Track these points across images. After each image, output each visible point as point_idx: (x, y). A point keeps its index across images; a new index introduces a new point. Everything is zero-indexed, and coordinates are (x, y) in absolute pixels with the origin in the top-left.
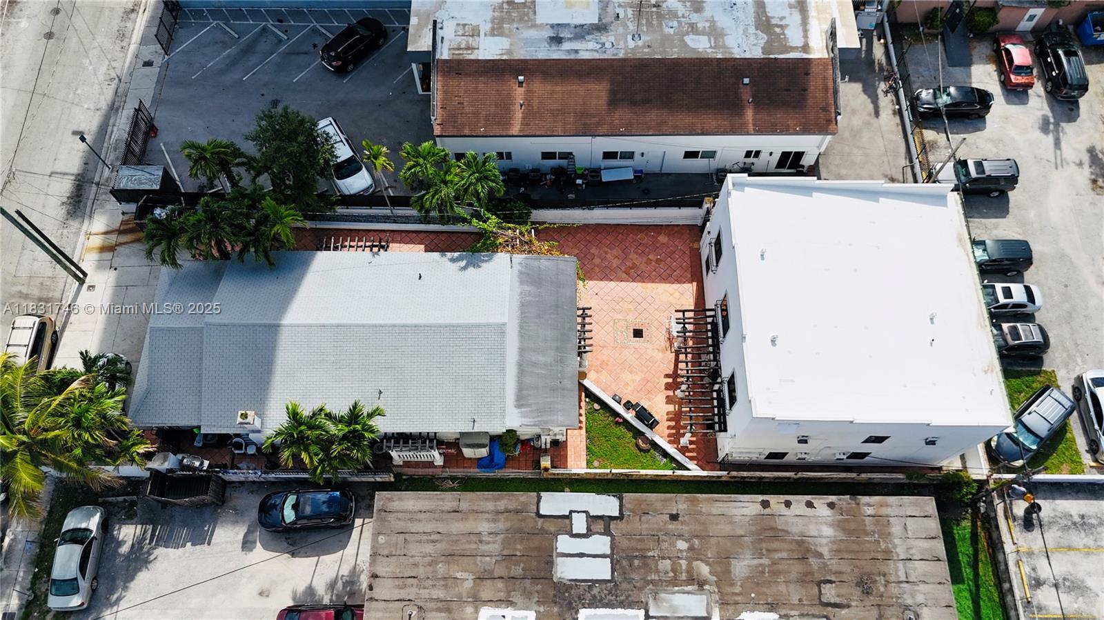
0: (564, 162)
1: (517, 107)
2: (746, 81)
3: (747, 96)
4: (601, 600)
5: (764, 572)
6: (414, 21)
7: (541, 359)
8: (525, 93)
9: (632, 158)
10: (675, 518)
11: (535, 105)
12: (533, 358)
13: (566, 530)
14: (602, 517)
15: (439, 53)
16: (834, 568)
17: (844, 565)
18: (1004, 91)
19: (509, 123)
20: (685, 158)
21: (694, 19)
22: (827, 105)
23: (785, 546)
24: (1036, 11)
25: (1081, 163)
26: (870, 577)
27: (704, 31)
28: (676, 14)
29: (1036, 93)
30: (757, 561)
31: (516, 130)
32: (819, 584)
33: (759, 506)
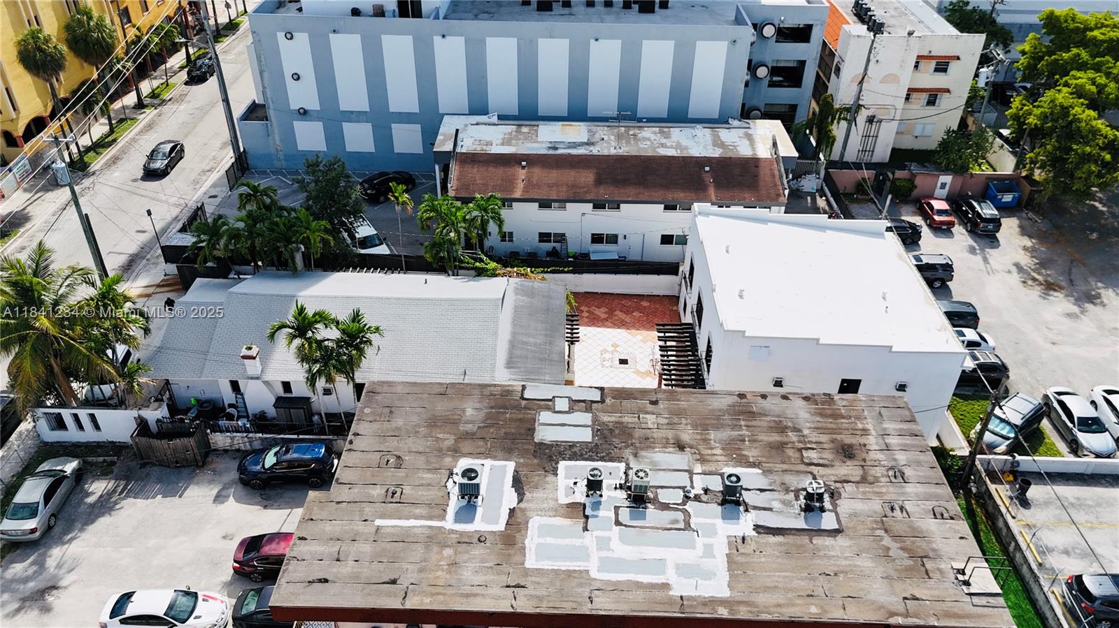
0: (558, 245)
1: (520, 181)
2: (707, 169)
3: (709, 180)
4: (582, 455)
5: (744, 441)
6: (440, 137)
7: (531, 340)
8: (527, 173)
9: (616, 242)
10: (655, 403)
11: (534, 180)
12: (525, 339)
13: (548, 408)
14: (584, 401)
15: (459, 150)
16: (814, 440)
17: (824, 438)
18: (930, 226)
19: (512, 191)
20: (662, 243)
21: (664, 141)
22: (776, 185)
23: (763, 424)
24: (947, 179)
25: (1009, 272)
26: (850, 446)
27: (671, 147)
28: (649, 139)
29: (958, 230)
30: (737, 433)
31: (517, 195)
32: (800, 450)
33: (736, 397)
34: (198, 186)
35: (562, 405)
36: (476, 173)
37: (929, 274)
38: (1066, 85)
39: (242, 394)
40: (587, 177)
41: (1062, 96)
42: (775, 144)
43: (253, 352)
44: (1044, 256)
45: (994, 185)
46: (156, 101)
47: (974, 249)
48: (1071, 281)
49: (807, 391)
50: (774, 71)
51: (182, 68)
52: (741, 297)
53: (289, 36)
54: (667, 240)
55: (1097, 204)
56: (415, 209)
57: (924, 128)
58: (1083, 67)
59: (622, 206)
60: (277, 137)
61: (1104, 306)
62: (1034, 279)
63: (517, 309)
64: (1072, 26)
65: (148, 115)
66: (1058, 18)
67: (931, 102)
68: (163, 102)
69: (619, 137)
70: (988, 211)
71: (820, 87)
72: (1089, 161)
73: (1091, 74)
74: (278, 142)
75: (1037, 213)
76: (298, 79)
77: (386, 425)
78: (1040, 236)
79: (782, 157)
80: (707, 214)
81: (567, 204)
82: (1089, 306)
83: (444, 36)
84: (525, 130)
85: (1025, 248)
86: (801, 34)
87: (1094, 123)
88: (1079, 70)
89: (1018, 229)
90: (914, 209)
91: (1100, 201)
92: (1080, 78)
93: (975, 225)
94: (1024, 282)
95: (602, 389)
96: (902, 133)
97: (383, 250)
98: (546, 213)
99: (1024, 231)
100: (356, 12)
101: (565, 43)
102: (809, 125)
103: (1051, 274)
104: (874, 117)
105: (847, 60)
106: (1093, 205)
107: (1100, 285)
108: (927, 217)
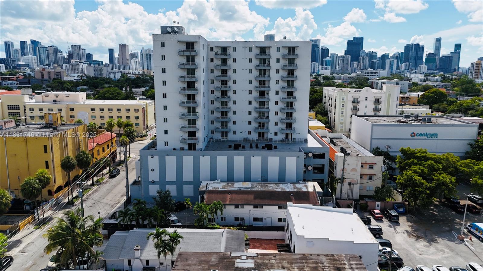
0: (241, 222)
1: (228, 198)
2: (292, 195)
3: (293, 197)
5: (304, 266)
6: (201, 187)
7: (233, 247)
8: (231, 197)
9: (262, 221)
10: (275, 257)
11: (233, 198)
12: (230, 247)
13: (239, 258)
14: (251, 257)
15: (207, 190)
16: (327, 266)
17: (331, 265)
18: (374, 219)
19: (226, 202)
20: (278, 221)
21: (277, 187)
22: (315, 200)
23: (311, 262)
24: (378, 203)
25: (404, 233)
26: (340, 268)
27: (280, 189)
28: (272, 187)
29: (384, 219)
30: (302, 264)
31: (227, 203)
32: (323, 269)
33: (302, 255)
34: (113, 208)
35: (243, 257)
36: (213, 196)
37: (374, 232)
38: (411, 170)
39: (131, 266)
40: (251, 197)
41: (409, 173)
42: (314, 187)
43: (139, 247)
44: (416, 228)
45: (396, 205)
46: (98, 183)
47: (391, 226)
48: (426, 235)
49: (326, 253)
50: (314, 168)
51: (107, 173)
52: (303, 228)
53: (152, 157)
54: (280, 220)
55: (434, 212)
56: (193, 207)
57: (370, 188)
58: (416, 164)
59: (264, 206)
60: (143, 191)
61: (438, 243)
62: (413, 235)
63: (227, 238)
64: (410, 152)
65: (95, 188)
66: (405, 150)
67: (370, 178)
68: (100, 183)
69: (262, 186)
70: (393, 213)
71: (331, 173)
72: (422, 193)
73: (418, 167)
74: (143, 193)
75: (413, 215)
76: (153, 171)
77: (185, 263)
78: (414, 222)
79: (317, 192)
80: (292, 206)
81: (245, 206)
82: (433, 243)
83: (203, 156)
84: (230, 184)
85: (409, 226)
86: (322, 156)
87: (421, 181)
88: (414, 165)
89: (406, 220)
90: (369, 214)
91: (436, 211)
92: (415, 168)
93: (390, 218)
94: (409, 236)
95: (257, 253)
96: (362, 189)
97: (180, 224)
98: (237, 210)
99: (408, 221)
100: (174, 149)
101: (243, 158)
102: (327, 184)
103: (419, 234)
104: (351, 183)
105: (338, 164)
106: (433, 213)
107: (436, 237)
108: (373, 216)
